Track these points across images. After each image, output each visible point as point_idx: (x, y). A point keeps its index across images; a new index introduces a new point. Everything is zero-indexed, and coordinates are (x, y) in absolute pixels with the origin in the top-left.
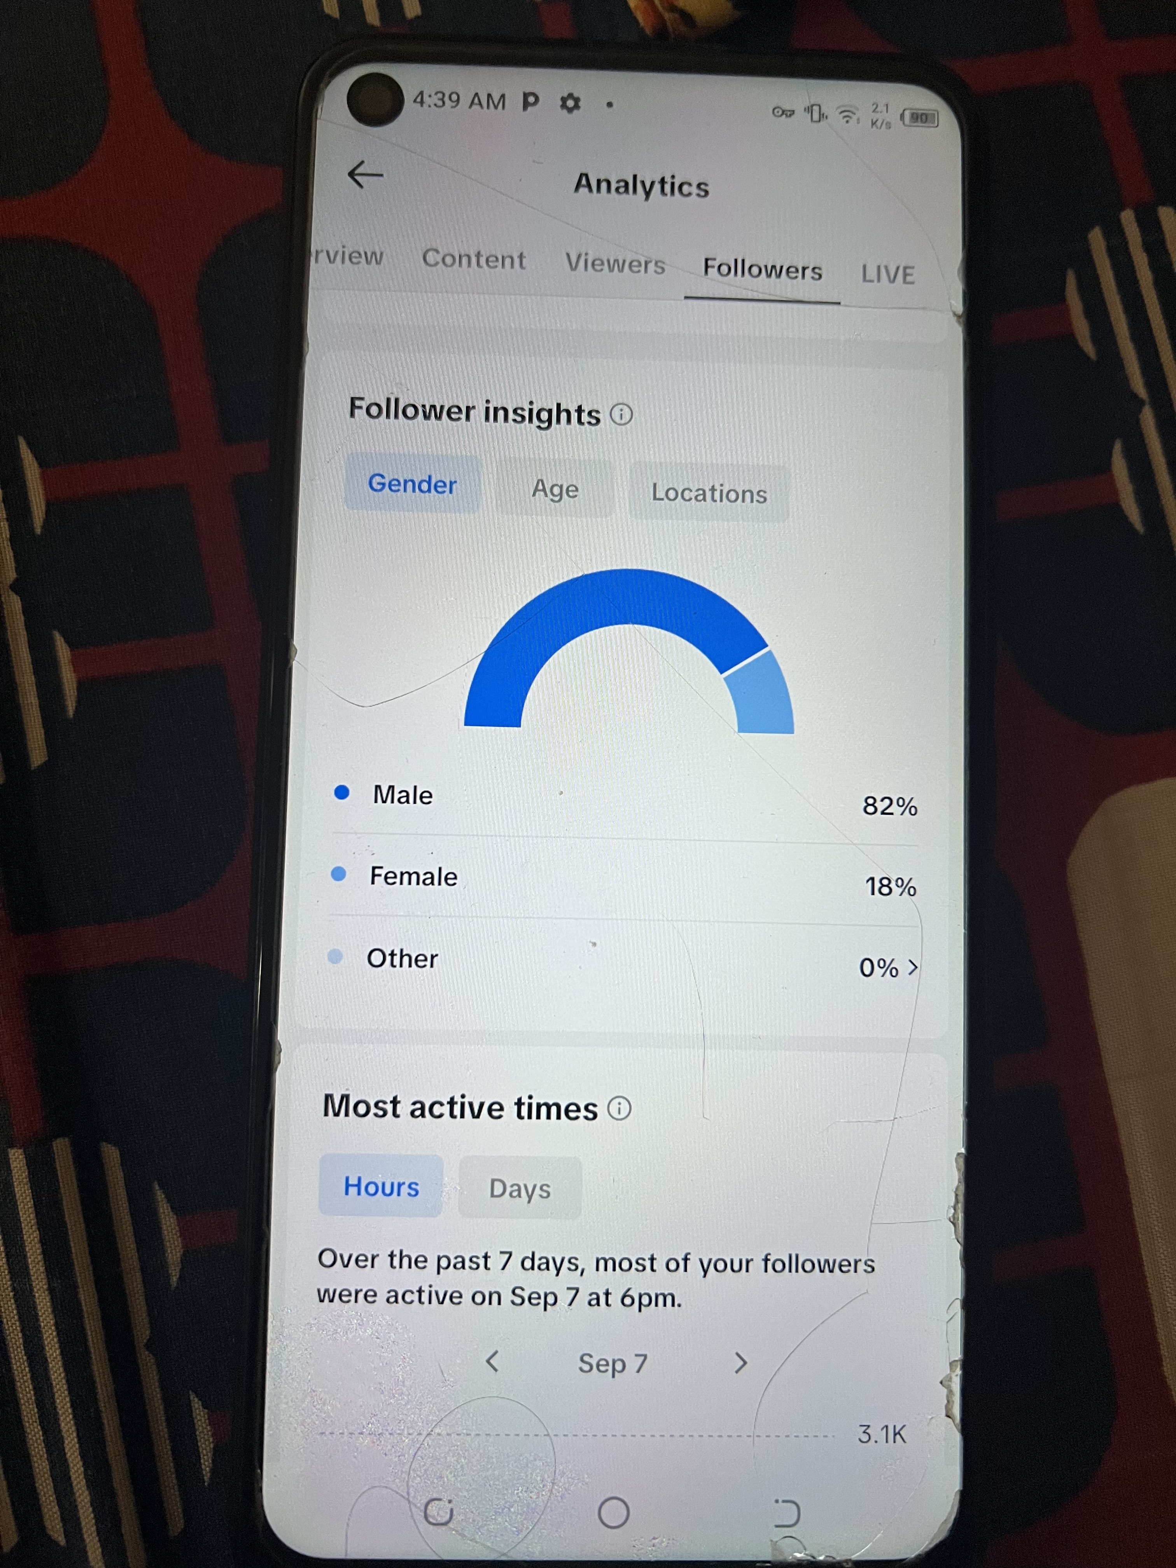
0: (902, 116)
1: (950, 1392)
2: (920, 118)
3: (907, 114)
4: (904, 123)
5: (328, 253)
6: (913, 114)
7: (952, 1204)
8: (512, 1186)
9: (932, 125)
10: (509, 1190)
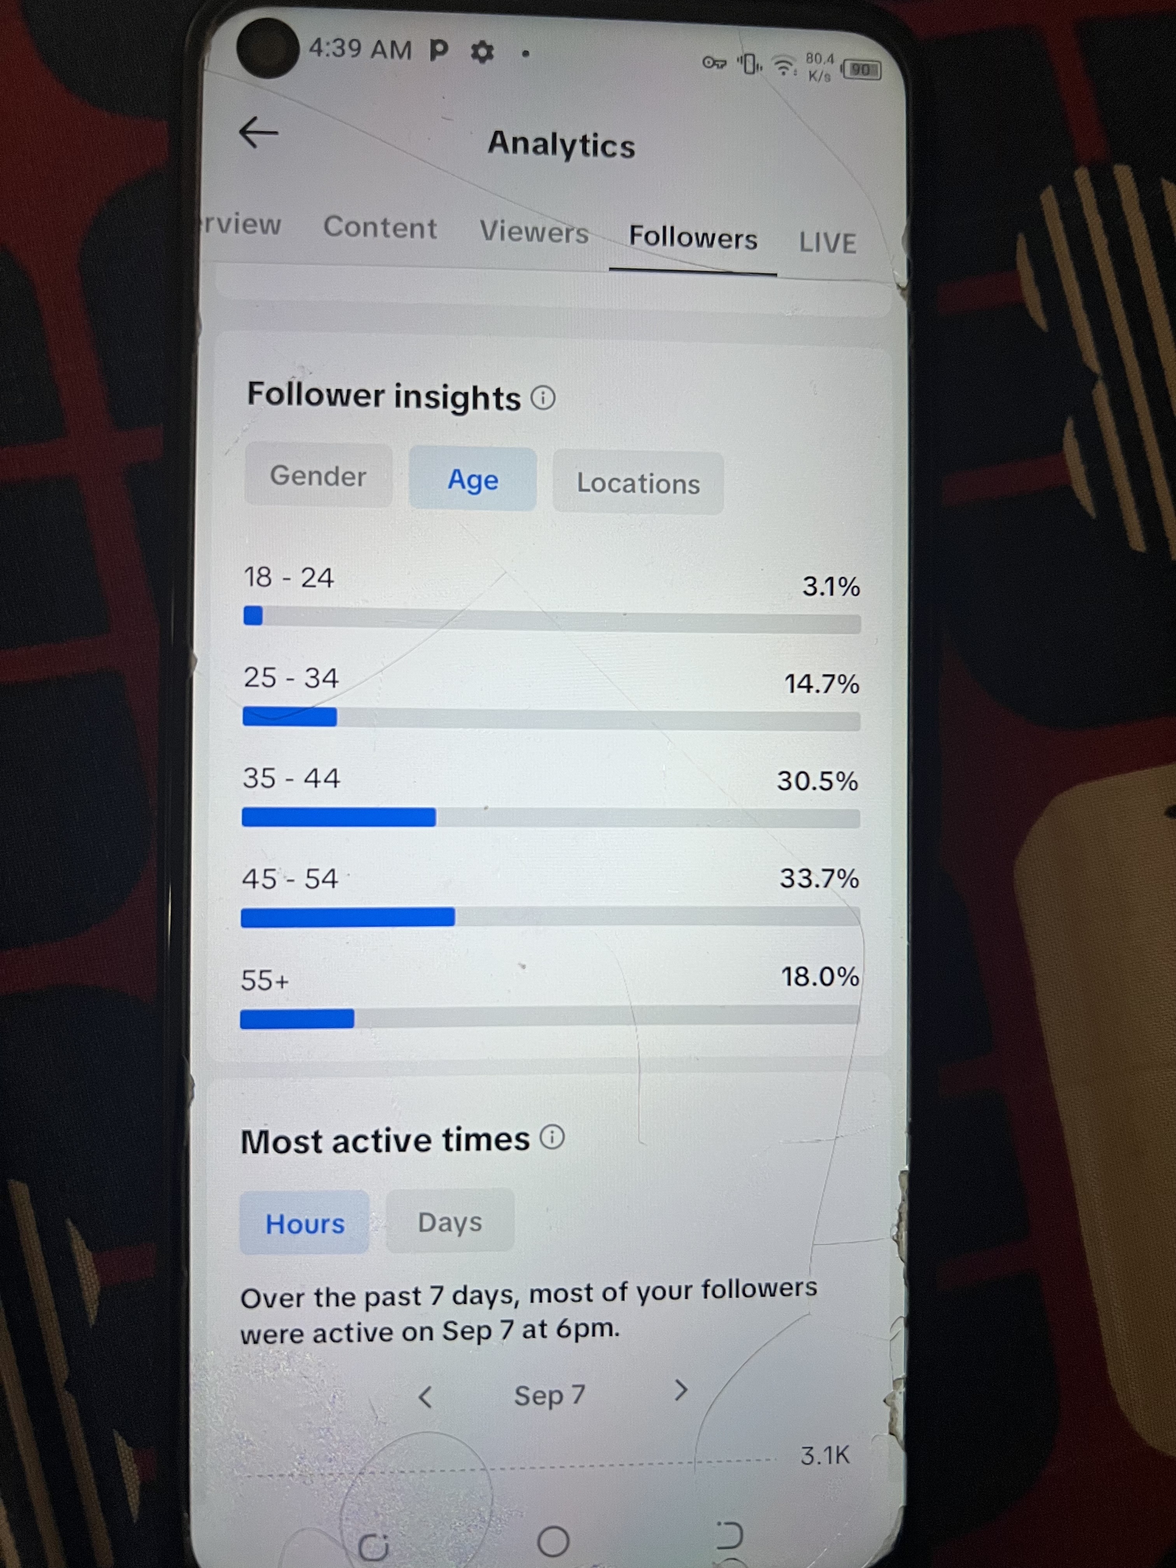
0: (842, 68)
1: (894, 1410)
2: (861, 69)
3: (848, 65)
4: (844, 77)
5: (219, 220)
6: (853, 66)
7: (896, 1222)
8: (441, 1220)
9: (875, 78)
10: (438, 1223)
